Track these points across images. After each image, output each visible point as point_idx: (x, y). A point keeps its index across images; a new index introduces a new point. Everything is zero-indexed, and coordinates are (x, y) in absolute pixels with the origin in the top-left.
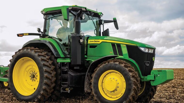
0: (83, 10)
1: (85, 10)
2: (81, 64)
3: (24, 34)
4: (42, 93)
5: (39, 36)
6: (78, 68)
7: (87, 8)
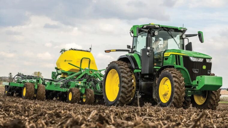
0: (157, 27)
1: (159, 27)
2: (148, 73)
3: (111, 51)
4: (119, 99)
5: (128, 52)
6: (148, 76)
7: (160, 25)
